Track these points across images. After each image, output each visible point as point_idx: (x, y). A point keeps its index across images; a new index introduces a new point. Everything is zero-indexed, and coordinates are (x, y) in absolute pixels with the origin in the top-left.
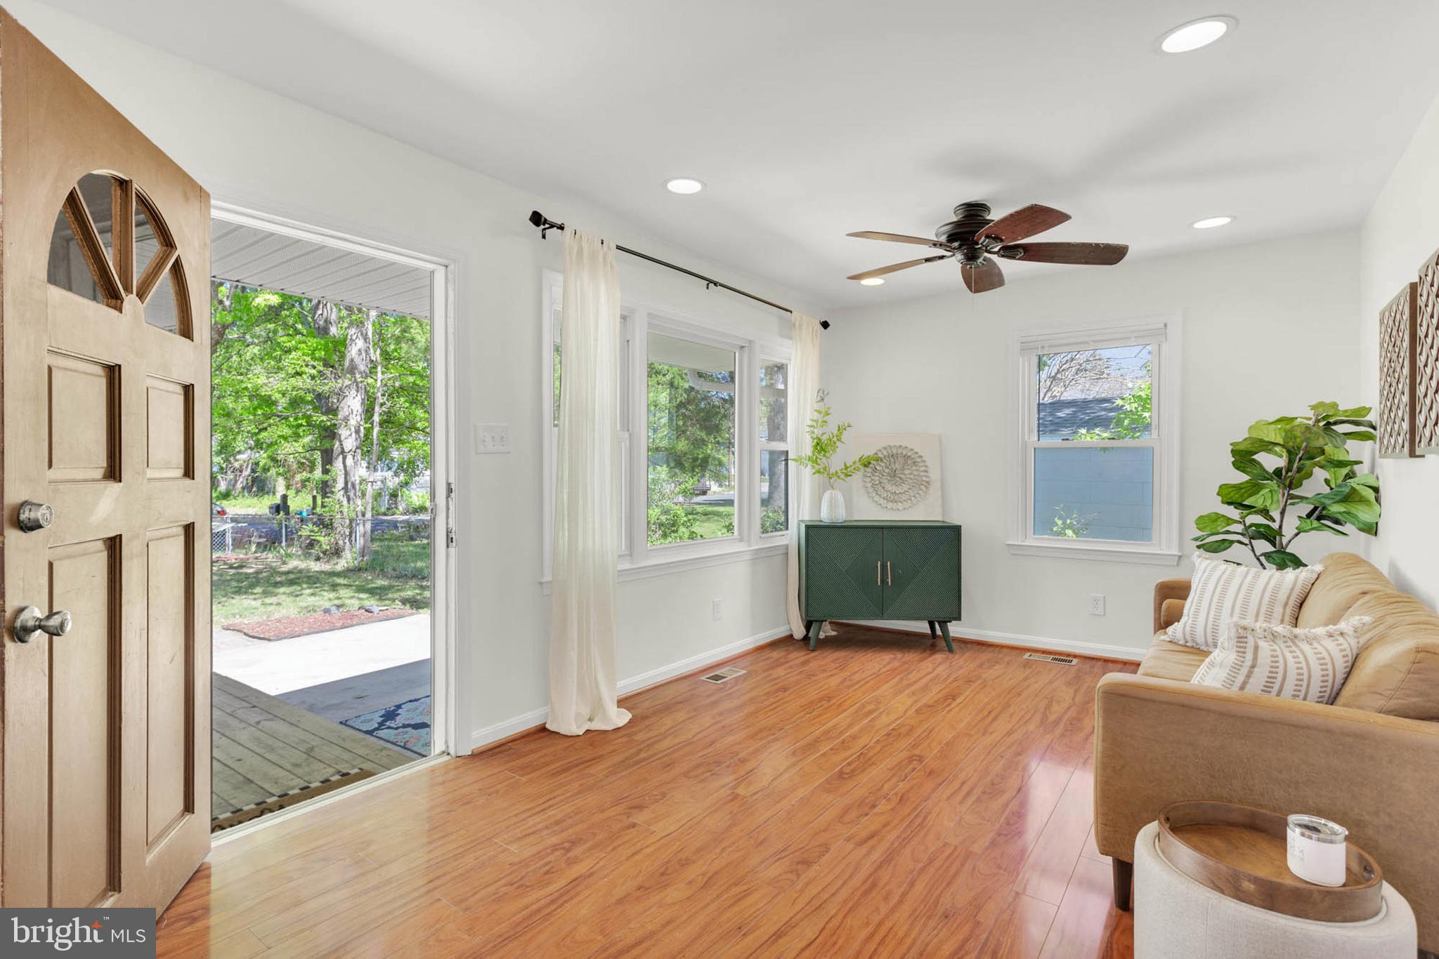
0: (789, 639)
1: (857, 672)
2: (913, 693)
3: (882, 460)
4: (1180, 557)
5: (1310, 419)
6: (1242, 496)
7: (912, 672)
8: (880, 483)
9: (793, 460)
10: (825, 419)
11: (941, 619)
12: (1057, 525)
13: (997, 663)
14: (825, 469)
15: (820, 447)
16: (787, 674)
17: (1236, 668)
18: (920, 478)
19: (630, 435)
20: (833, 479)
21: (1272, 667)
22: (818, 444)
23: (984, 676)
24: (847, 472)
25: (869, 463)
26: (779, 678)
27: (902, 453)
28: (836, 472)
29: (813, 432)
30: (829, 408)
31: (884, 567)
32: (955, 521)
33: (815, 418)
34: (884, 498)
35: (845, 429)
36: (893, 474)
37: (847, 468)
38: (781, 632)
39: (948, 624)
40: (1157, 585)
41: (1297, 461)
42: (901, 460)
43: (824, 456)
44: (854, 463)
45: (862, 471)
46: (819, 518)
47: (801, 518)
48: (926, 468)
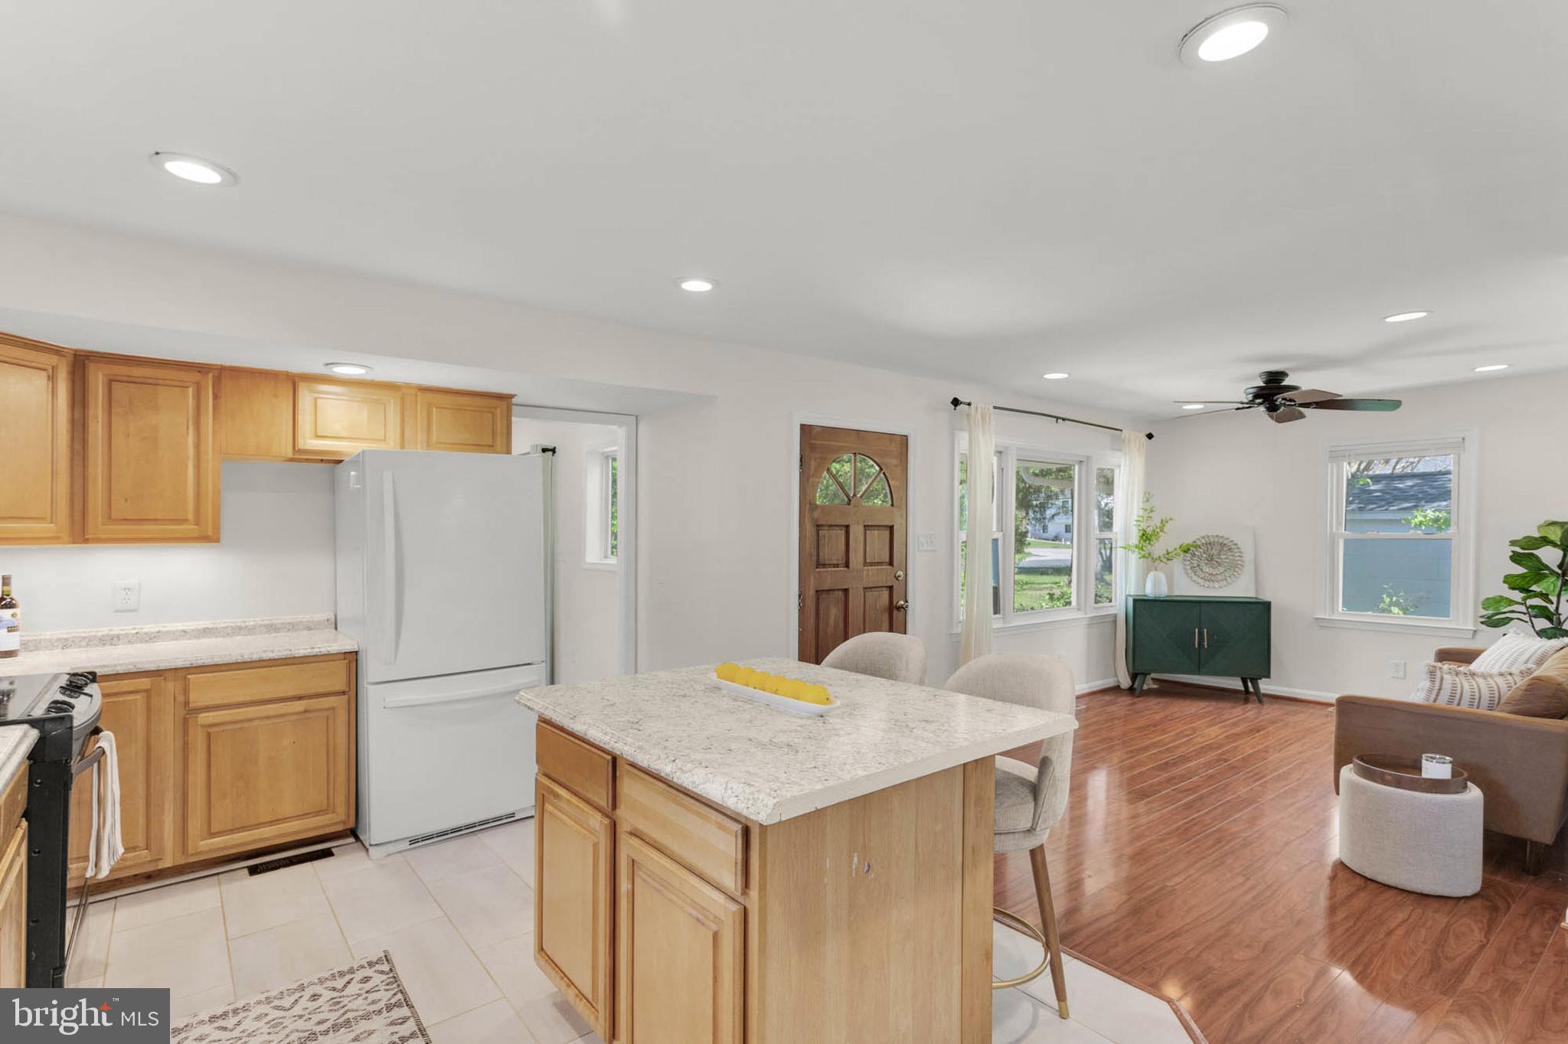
0: (1116, 689)
1: (1177, 711)
2: (1225, 727)
3: (1200, 548)
4: (1475, 631)
6: (1524, 583)
7: (1225, 714)
8: (1199, 565)
9: (1121, 547)
10: (1150, 515)
11: (1252, 677)
12: (1384, 602)
13: (1302, 713)
14: (1149, 554)
15: (1146, 537)
16: (1119, 710)
17: (1430, 691)
18: (1234, 562)
19: (1004, 534)
20: (1156, 562)
21: (1452, 693)
22: (1144, 535)
23: (1288, 719)
24: (1169, 557)
25: (1189, 550)
26: (1113, 712)
27: (1218, 542)
28: (1159, 557)
29: (1139, 525)
30: (1153, 507)
31: (1201, 633)
32: (1266, 598)
33: (1141, 515)
34: (1202, 578)
35: (1167, 522)
36: (1210, 559)
37: (1168, 553)
38: (1110, 682)
39: (1259, 681)
40: (1436, 652)
42: (1218, 547)
43: (1149, 543)
44: (1176, 549)
45: (1182, 556)
46: (1143, 594)
47: (1127, 593)
48: (1241, 552)
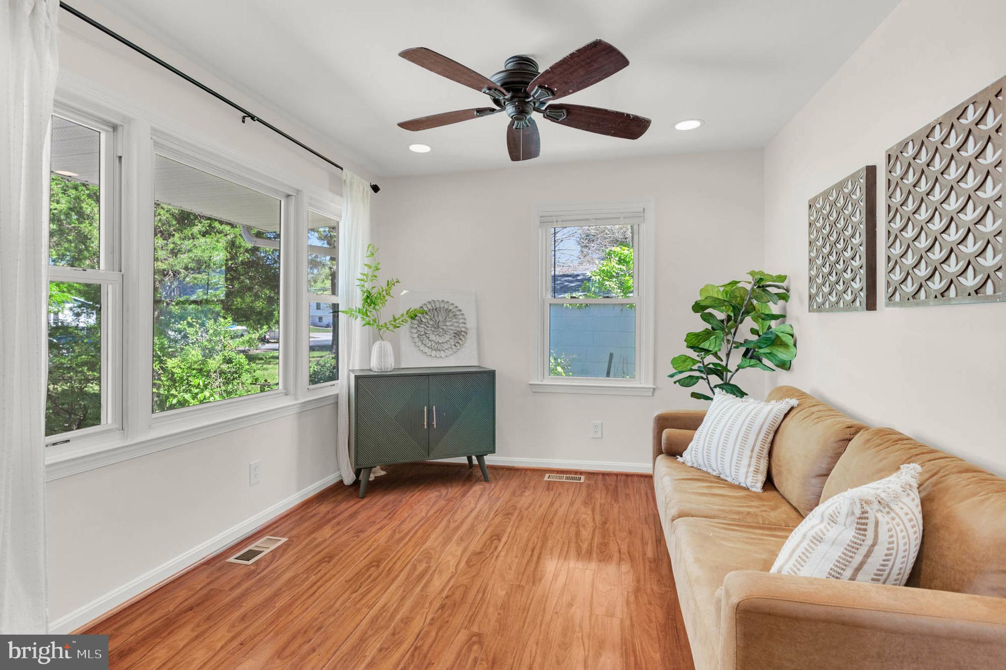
0: (338, 488)
1: (406, 518)
2: (462, 539)
3: (426, 314)
4: (654, 389)
5: (750, 283)
6: (699, 341)
7: (456, 511)
8: (426, 333)
9: (343, 312)
10: (376, 273)
11: (479, 454)
13: (525, 488)
14: (374, 321)
15: (370, 300)
16: (335, 533)
18: (459, 330)
19: (123, 276)
20: (382, 331)
22: (368, 297)
23: (519, 506)
24: (395, 324)
25: (416, 316)
26: (324, 541)
27: (444, 307)
28: (386, 324)
29: (363, 286)
30: (378, 264)
31: (430, 411)
32: (489, 366)
33: (366, 273)
34: (428, 347)
35: (394, 284)
36: (437, 326)
37: (395, 320)
38: (330, 480)
39: (485, 457)
41: (741, 315)
42: (443, 313)
43: (374, 308)
44: (402, 315)
45: (409, 323)
46: (368, 368)
47: (351, 368)
48: (465, 319)
